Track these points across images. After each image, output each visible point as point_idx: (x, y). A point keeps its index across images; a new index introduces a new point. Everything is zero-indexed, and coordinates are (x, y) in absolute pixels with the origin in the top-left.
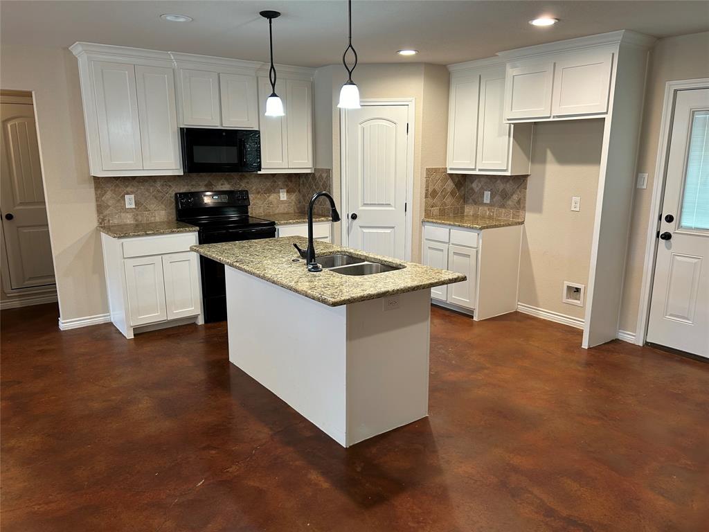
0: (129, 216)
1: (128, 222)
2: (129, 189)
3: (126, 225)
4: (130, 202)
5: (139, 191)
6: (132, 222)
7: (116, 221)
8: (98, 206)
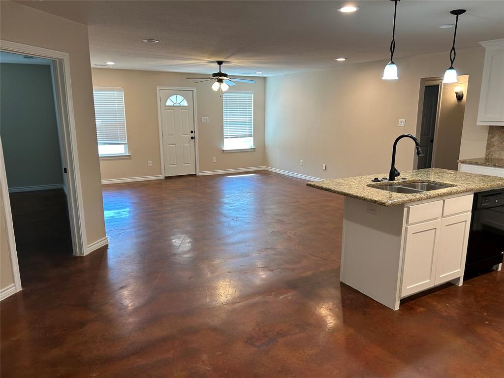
7: (496, 156)
8: (487, 144)
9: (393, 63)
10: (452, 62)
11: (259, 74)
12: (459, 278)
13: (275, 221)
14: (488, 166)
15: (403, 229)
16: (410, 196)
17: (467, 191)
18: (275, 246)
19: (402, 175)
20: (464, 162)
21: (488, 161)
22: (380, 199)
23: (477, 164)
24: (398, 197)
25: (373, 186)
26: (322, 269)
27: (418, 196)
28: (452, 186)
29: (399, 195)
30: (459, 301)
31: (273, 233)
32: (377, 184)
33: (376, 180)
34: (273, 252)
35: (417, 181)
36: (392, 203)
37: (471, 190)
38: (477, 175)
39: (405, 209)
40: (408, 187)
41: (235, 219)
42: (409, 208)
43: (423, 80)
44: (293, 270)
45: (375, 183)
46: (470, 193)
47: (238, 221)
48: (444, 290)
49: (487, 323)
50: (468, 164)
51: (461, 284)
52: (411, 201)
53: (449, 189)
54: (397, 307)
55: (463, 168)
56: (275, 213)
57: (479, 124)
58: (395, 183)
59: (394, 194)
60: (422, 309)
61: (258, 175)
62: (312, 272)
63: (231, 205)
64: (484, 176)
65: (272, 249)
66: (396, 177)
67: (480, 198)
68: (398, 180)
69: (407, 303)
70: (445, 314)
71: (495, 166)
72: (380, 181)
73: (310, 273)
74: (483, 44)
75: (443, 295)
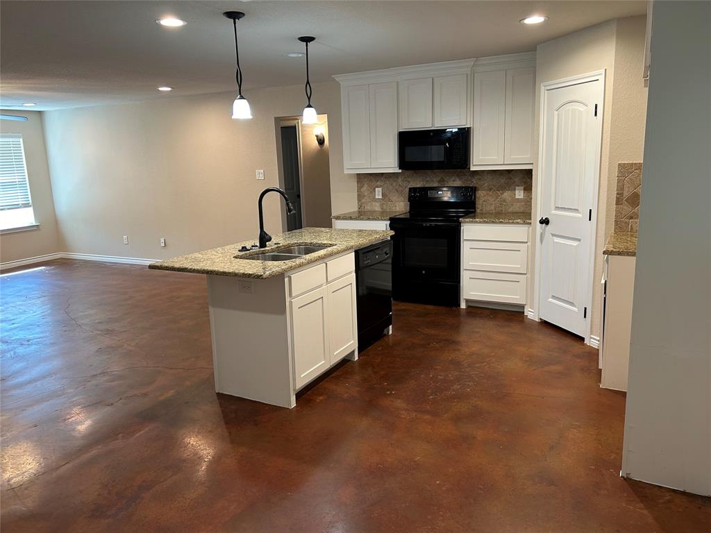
0: (378, 204)
1: (377, 209)
2: (379, 183)
3: (375, 211)
4: (378, 193)
5: (386, 185)
6: (380, 210)
7: (368, 208)
8: (358, 195)
9: (242, 98)
10: (309, 98)
11: (29, 106)
12: (353, 352)
13: (99, 332)
14: (362, 219)
15: (287, 304)
16: (289, 263)
17: (347, 250)
18: (108, 368)
19: (274, 240)
20: (338, 218)
21: (361, 215)
22: (255, 271)
23: (351, 218)
24: (274, 267)
25: (241, 257)
26: (188, 383)
27: (298, 261)
28: (331, 245)
29: (275, 263)
30: (357, 377)
31: (100, 351)
32: (245, 254)
33: (244, 249)
34: (105, 379)
35: (293, 245)
36: (270, 275)
37: (352, 247)
38: (354, 231)
39: (286, 280)
40: (284, 253)
41: (26, 343)
42: (290, 278)
43: (278, 120)
44: (145, 395)
45: (244, 253)
46: (350, 251)
47: (32, 344)
48: (341, 369)
49: (388, 393)
50: (341, 219)
51: (356, 358)
52: (291, 268)
53: (329, 249)
54: (293, 404)
55: (338, 224)
56: (97, 321)
57: (346, 172)
58: (268, 250)
59: (270, 263)
60: (321, 398)
61: (53, 267)
62: (174, 391)
63: (13, 322)
64: (360, 231)
65: (103, 373)
66: (267, 243)
67: (361, 255)
68: (270, 245)
69: (304, 396)
70: (346, 396)
71: (369, 219)
72: (248, 250)
73: (171, 393)
74: (338, 78)
75: (341, 375)
